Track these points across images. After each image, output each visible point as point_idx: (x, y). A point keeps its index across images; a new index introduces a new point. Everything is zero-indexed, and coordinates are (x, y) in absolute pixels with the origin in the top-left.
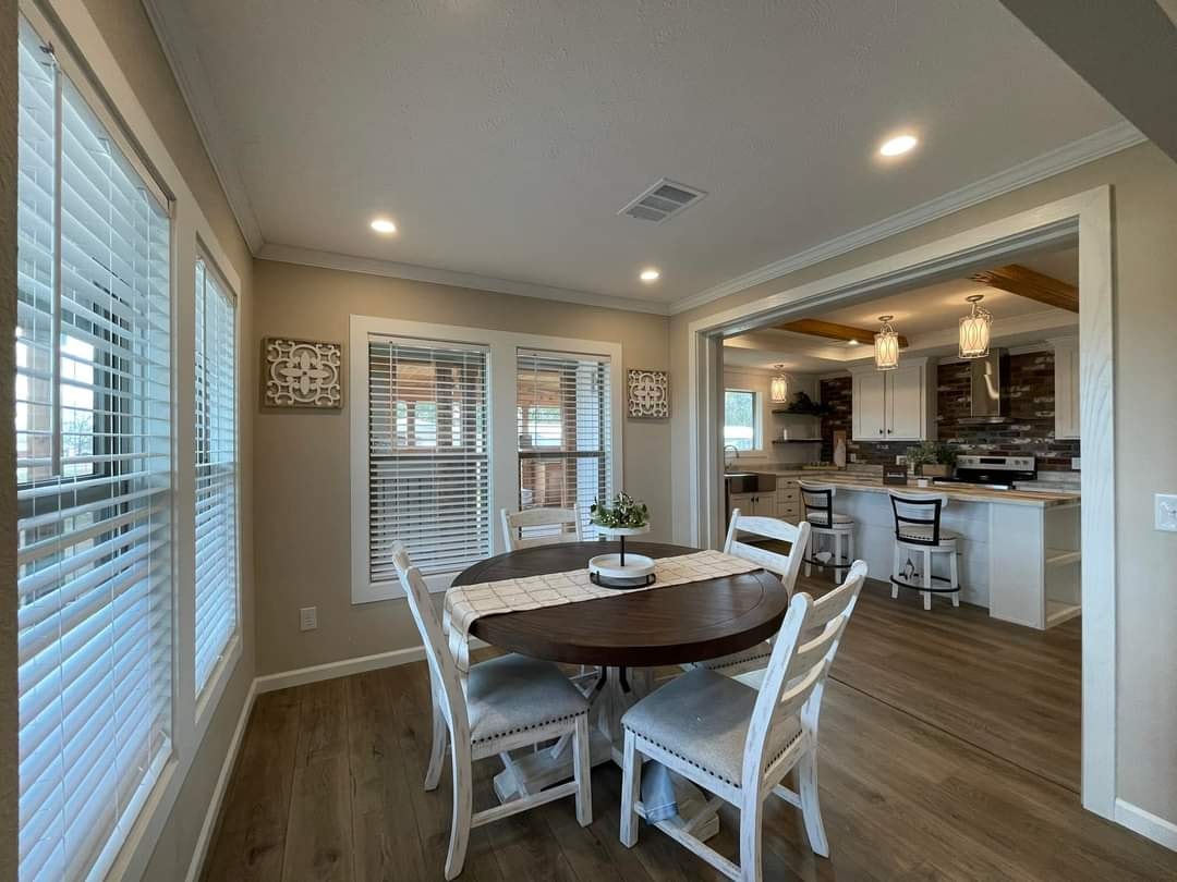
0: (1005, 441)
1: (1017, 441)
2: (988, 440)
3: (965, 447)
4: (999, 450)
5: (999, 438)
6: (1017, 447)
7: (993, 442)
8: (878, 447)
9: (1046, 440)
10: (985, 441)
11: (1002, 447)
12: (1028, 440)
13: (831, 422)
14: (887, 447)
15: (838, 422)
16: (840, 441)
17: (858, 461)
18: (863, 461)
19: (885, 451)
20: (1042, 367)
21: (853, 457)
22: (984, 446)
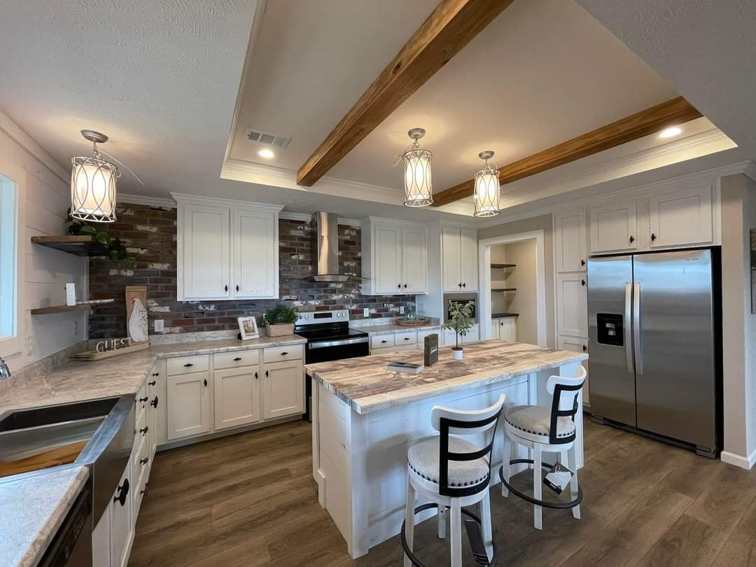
0: (326, 297)
1: (335, 297)
2: (316, 296)
3: (297, 304)
4: (323, 305)
5: (323, 294)
6: (334, 302)
7: (319, 298)
8: (200, 307)
9: (351, 295)
10: (312, 297)
11: (325, 302)
12: (341, 296)
13: (113, 272)
14: (212, 308)
15: (130, 273)
16: (137, 300)
17: (168, 330)
18: (177, 329)
19: (210, 314)
20: (348, 238)
21: (159, 325)
22: (312, 302)
